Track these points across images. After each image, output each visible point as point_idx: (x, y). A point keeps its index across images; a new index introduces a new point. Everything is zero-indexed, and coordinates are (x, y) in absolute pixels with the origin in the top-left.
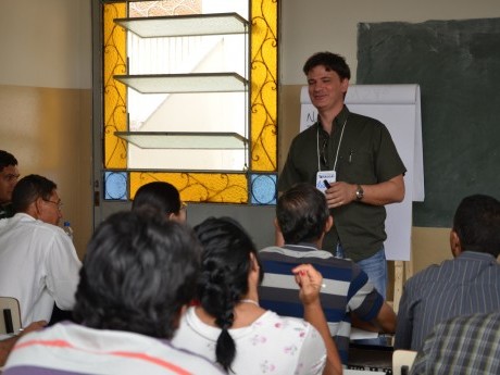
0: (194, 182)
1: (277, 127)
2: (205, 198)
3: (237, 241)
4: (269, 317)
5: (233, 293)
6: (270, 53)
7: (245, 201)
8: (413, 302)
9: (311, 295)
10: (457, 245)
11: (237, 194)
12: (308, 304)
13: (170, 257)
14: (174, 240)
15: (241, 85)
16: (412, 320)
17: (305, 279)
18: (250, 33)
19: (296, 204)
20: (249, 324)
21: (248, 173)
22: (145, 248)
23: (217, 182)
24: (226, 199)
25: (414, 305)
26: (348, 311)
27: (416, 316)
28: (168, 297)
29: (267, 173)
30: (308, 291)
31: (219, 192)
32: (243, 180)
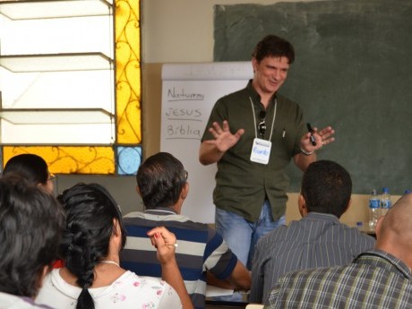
0: (64, 155)
1: (141, 102)
2: (74, 170)
3: (102, 207)
4: (129, 277)
5: (93, 255)
6: (133, 34)
7: (112, 171)
8: (263, 260)
9: (166, 254)
10: (303, 207)
11: (104, 166)
12: (164, 263)
13: (31, 222)
14: (35, 206)
15: (106, 64)
16: (263, 276)
17: (160, 241)
18: (114, 15)
19: (153, 170)
20: (110, 284)
21: (115, 146)
22: (7, 214)
23: (86, 155)
24: (95, 170)
25: (264, 263)
26: (204, 270)
27: (267, 272)
28: (29, 259)
29: (132, 146)
30: (164, 251)
31: (87, 164)
32: (110, 152)
